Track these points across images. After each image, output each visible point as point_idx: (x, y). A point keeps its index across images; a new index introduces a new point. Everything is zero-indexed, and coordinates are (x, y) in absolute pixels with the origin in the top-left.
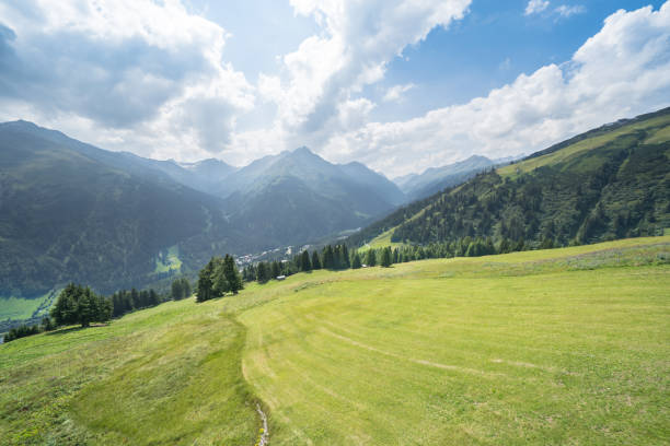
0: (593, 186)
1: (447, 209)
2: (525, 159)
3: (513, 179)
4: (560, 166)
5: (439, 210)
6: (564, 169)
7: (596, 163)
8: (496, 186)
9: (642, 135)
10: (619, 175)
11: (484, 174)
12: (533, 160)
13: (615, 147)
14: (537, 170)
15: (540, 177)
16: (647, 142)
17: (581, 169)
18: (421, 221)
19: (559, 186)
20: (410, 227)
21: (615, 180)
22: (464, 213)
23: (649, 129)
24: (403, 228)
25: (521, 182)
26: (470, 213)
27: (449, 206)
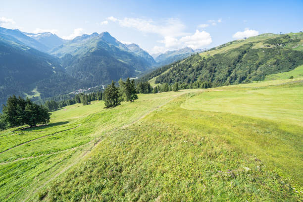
0: (234, 64)
1: (180, 70)
2: (210, 50)
3: (206, 58)
4: (223, 54)
5: (176, 70)
6: (224, 56)
7: (236, 55)
8: (199, 61)
9: (251, 45)
10: (243, 59)
11: (194, 55)
12: (213, 51)
13: (242, 48)
14: (215, 55)
15: (216, 58)
16: (253, 48)
17: (231, 56)
18: (168, 74)
19: (222, 63)
20: (163, 77)
21: (241, 62)
22: (186, 71)
23: (254, 43)
24: (160, 78)
25: (209, 59)
26: (189, 72)
27: (180, 68)
